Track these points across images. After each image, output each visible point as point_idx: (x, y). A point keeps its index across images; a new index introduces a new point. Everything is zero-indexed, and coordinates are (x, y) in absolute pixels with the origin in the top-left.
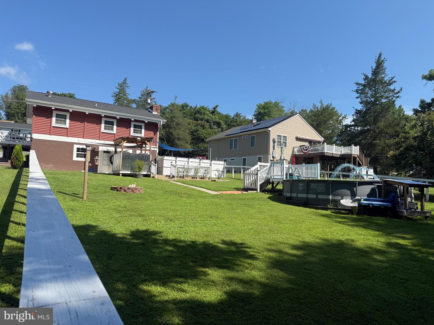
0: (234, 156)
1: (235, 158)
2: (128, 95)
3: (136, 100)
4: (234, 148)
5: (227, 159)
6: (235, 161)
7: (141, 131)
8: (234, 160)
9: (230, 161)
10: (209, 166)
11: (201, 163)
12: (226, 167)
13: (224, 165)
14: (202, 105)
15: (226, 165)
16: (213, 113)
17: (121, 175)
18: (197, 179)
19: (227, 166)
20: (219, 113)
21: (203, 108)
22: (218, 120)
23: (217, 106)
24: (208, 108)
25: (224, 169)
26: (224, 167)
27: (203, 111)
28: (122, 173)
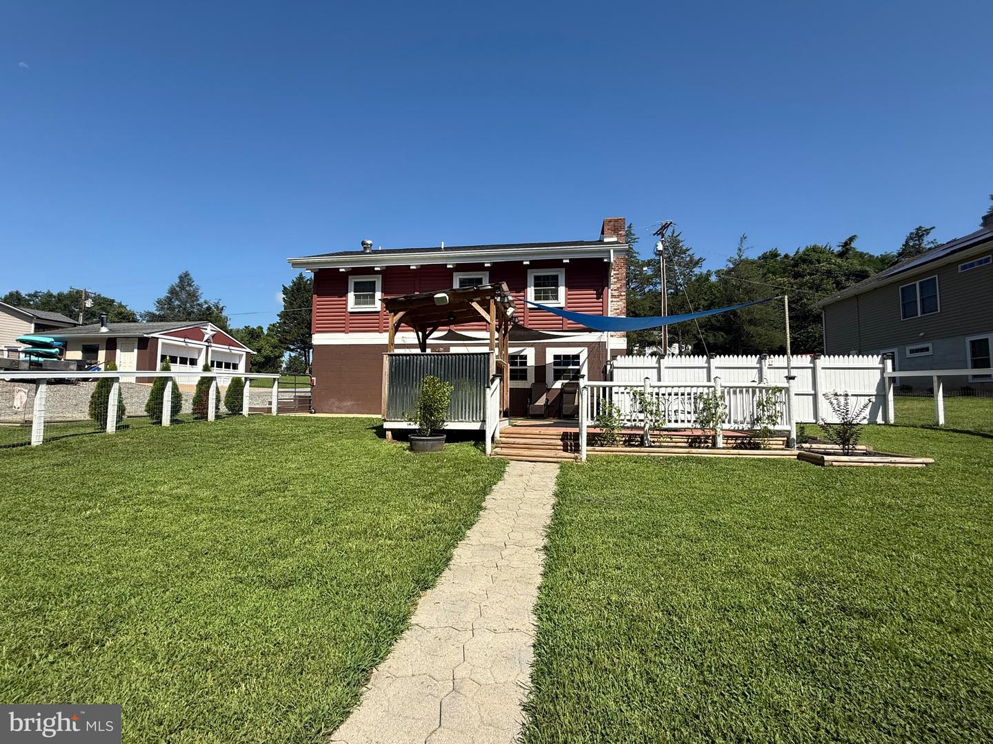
0: (923, 339)
1: (929, 345)
2: (636, 255)
3: (652, 260)
4: (923, 312)
5: (895, 350)
6: (930, 353)
7: (556, 291)
8: (927, 349)
9: (909, 355)
10: (783, 383)
11: (765, 369)
12: (893, 380)
13: (883, 370)
14: (810, 244)
15: (894, 369)
16: (841, 255)
17: (389, 434)
18: (714, 445)
19: (898, 374)
20: (861, 255)
21: (814, 249)
22: (859, 268)
23: (851, 239)
24: (828, 248)
25: (882, 386)
26: (883, 379)
27: (815, 256)
28: (391, 430)
